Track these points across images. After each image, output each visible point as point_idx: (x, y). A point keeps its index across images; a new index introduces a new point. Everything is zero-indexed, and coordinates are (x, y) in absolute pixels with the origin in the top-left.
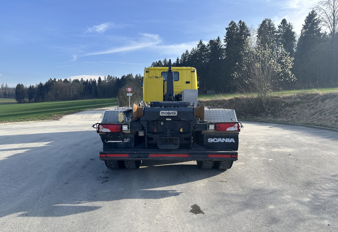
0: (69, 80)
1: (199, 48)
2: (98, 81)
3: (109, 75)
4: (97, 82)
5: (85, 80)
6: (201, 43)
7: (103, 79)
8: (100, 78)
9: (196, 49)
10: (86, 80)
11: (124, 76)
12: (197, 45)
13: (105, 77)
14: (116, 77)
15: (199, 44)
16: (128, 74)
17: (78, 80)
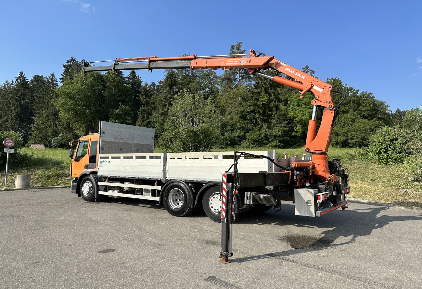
1: (18, 83)
6: (21, 75)
9: (13, 83)
12: (15, 78)
15: (18, 77)
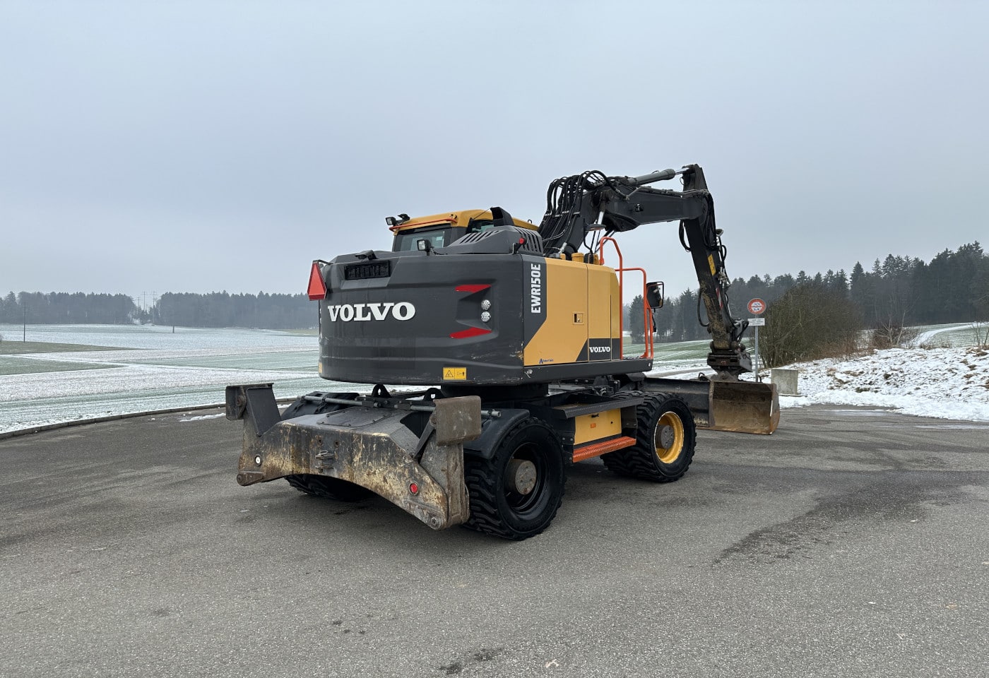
0: (763, 279)
2: (852, 275)
3: (890, 255)
4: (849, 281)
5: (811, 274)
7: (868, 269)
8: (858, 268)
10: (813, 276)
11: (945, 254)
13: (877, 262)
14: (917, 259)
16: (963, 246)
17: (790, 277)
